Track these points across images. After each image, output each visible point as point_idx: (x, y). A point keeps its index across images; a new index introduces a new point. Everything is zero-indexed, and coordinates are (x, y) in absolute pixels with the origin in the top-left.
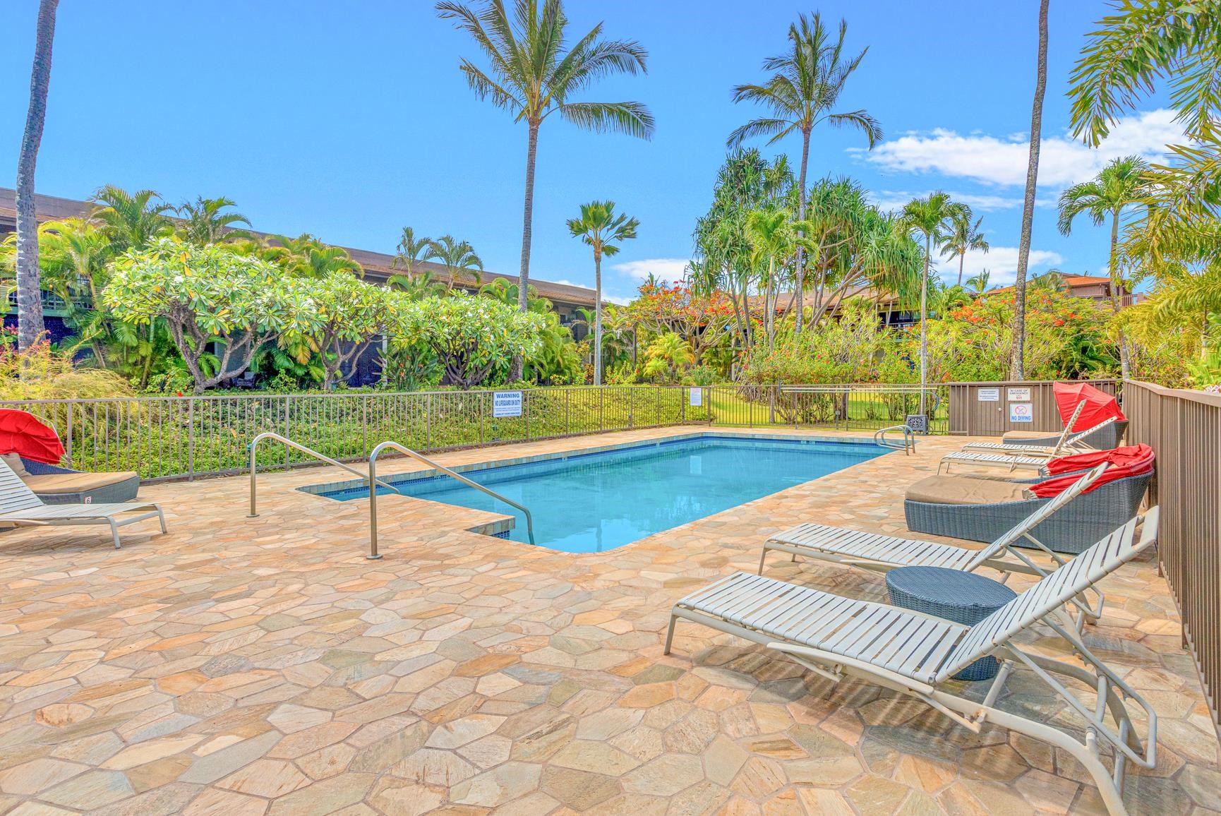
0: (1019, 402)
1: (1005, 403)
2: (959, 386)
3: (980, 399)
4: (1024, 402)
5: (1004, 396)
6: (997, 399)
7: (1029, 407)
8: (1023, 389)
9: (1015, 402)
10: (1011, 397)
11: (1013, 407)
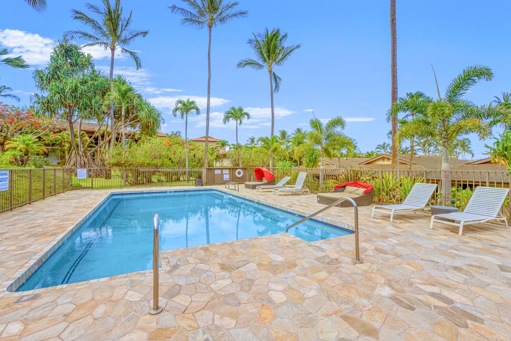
0: (226, 174)
1: (222, 174)
2: (210, 169)
3: (216, 173)
4: (227, 174)
5: (222, 172)
6: (220, 173)
7: (228, 175)
8: (227, 170)
9: (225, 174)
10: (224, 172)
11: (224, 175)
